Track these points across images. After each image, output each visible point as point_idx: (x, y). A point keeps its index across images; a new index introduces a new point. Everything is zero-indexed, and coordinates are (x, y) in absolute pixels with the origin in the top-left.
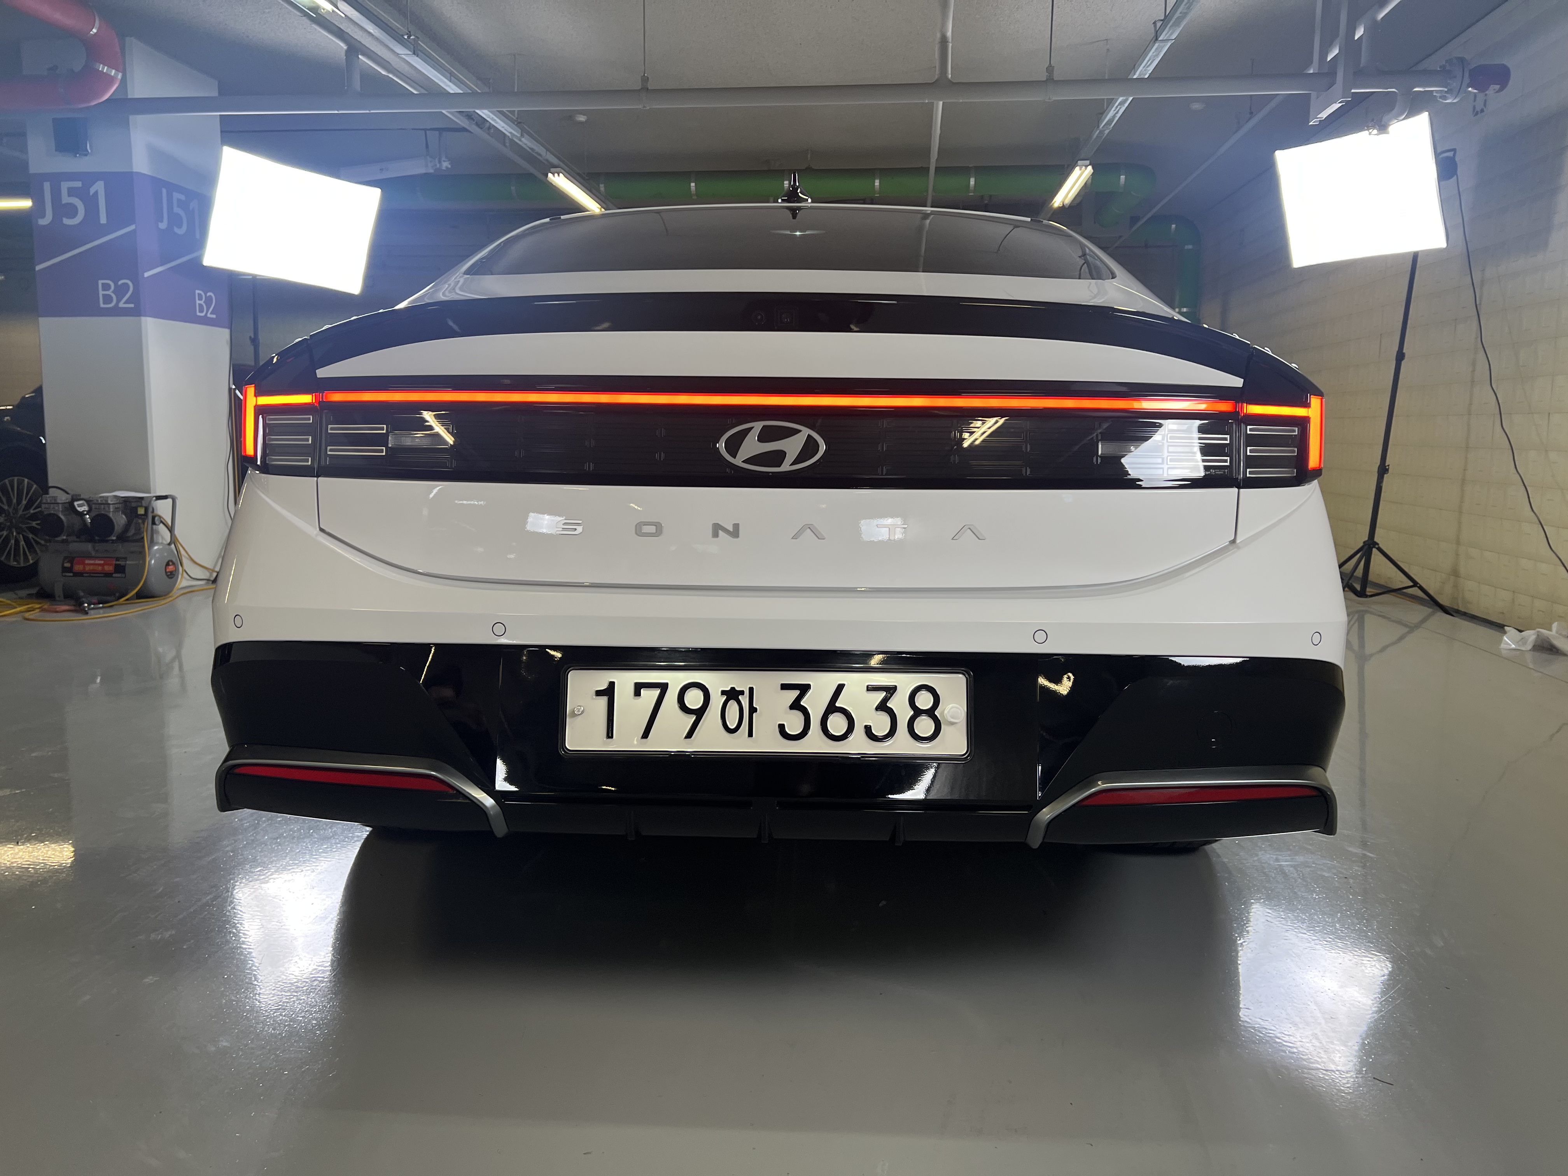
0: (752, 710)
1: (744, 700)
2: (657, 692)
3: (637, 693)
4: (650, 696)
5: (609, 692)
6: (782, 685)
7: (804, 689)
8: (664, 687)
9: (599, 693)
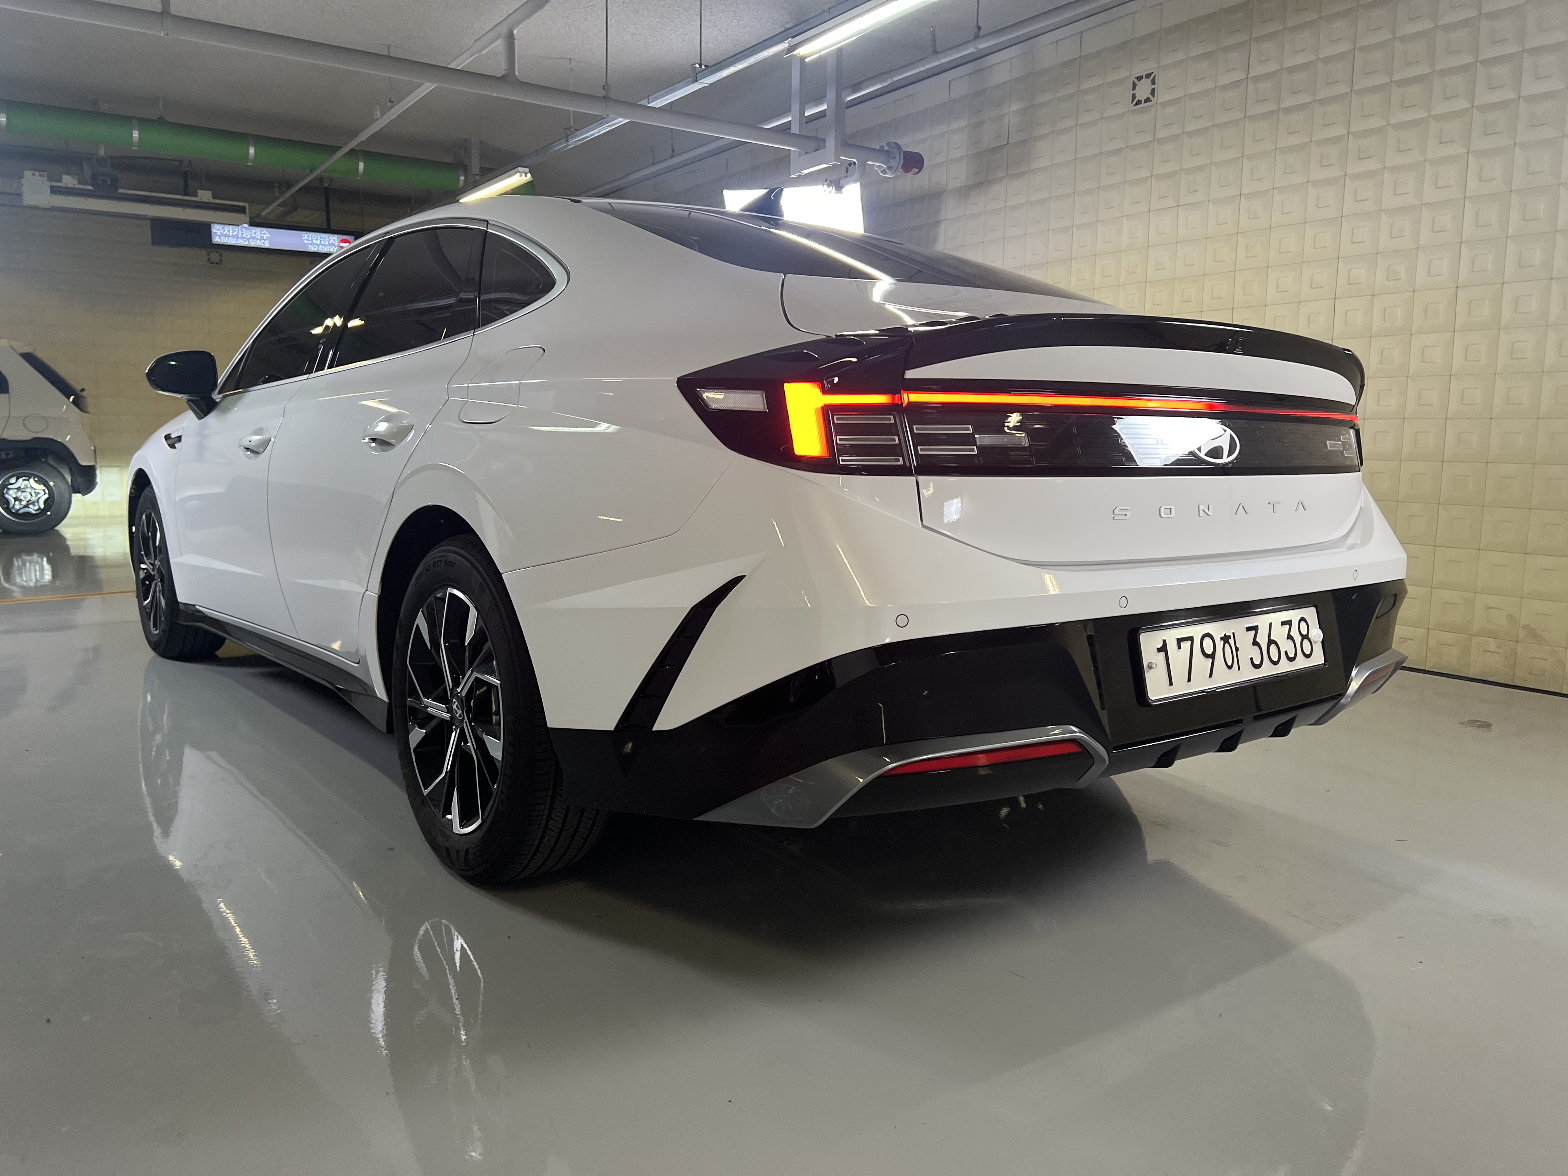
0: (1237, 649)
1: (1231, 641)
2: (1189, 643)
3: (1179, 647)
4: (1186, 645)
5: (1163, 649)
6: (1247, 628)
7: (1255, 628)
8: (1191, 639)
9: (1159, 650)
